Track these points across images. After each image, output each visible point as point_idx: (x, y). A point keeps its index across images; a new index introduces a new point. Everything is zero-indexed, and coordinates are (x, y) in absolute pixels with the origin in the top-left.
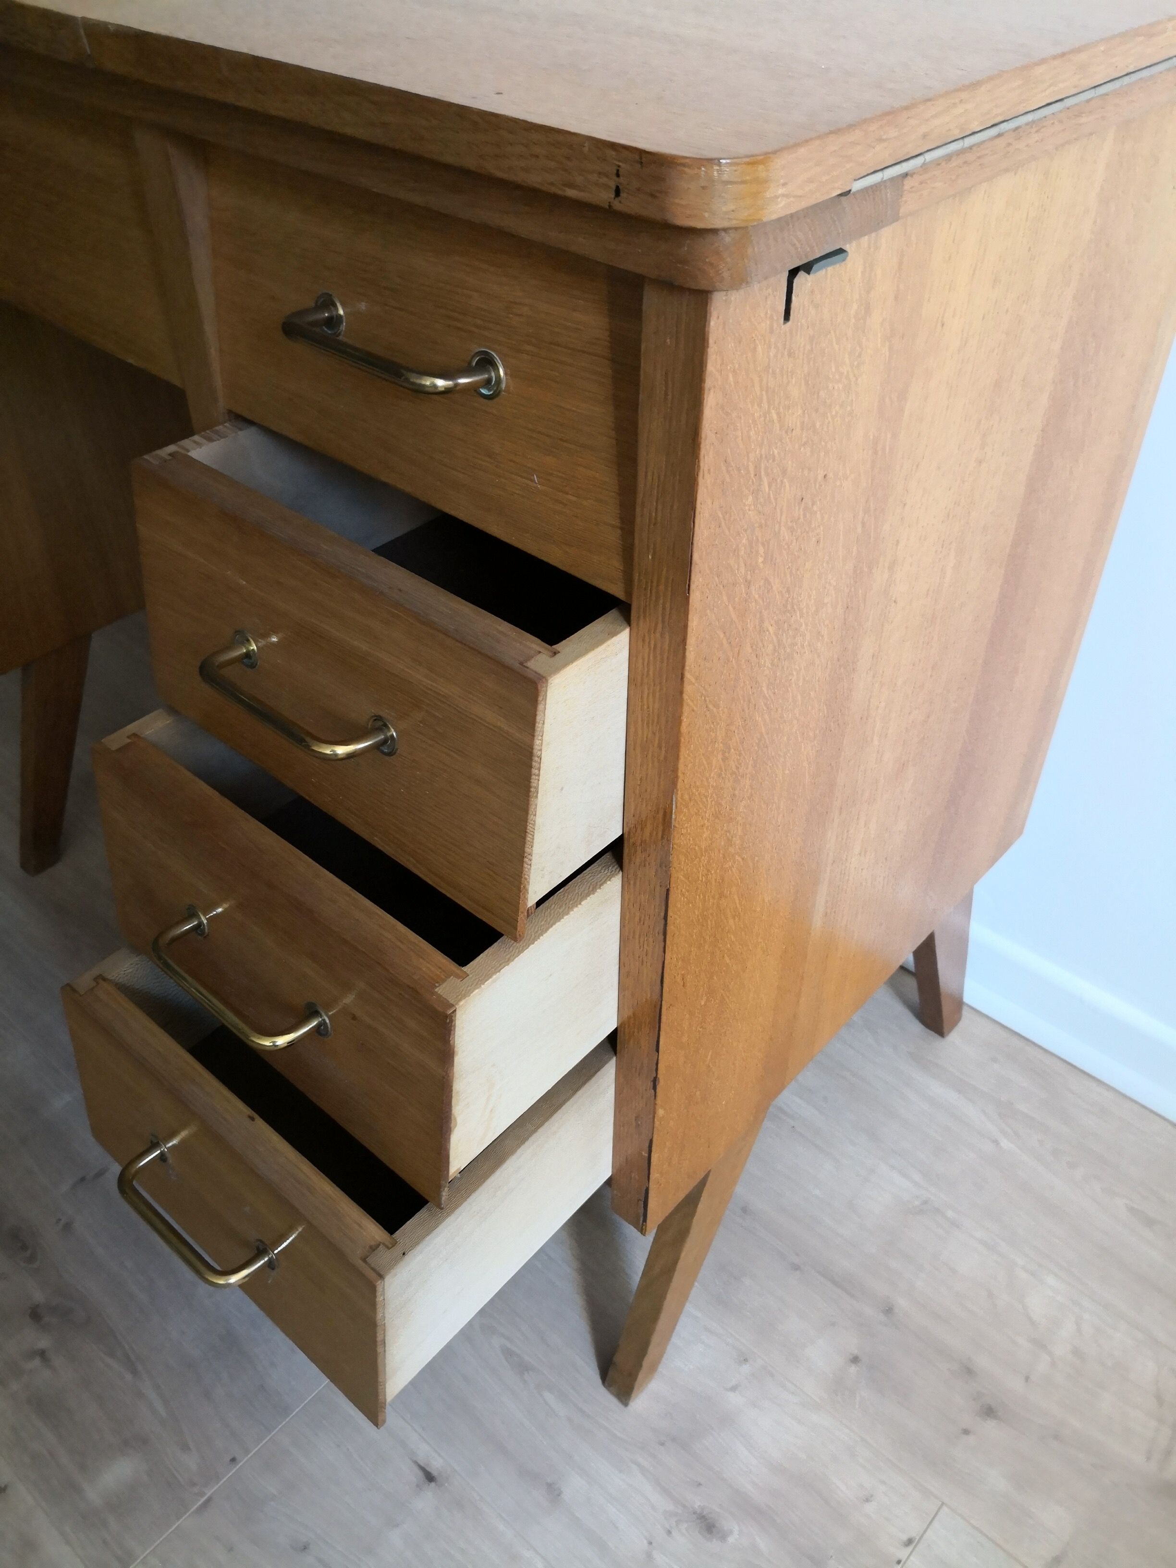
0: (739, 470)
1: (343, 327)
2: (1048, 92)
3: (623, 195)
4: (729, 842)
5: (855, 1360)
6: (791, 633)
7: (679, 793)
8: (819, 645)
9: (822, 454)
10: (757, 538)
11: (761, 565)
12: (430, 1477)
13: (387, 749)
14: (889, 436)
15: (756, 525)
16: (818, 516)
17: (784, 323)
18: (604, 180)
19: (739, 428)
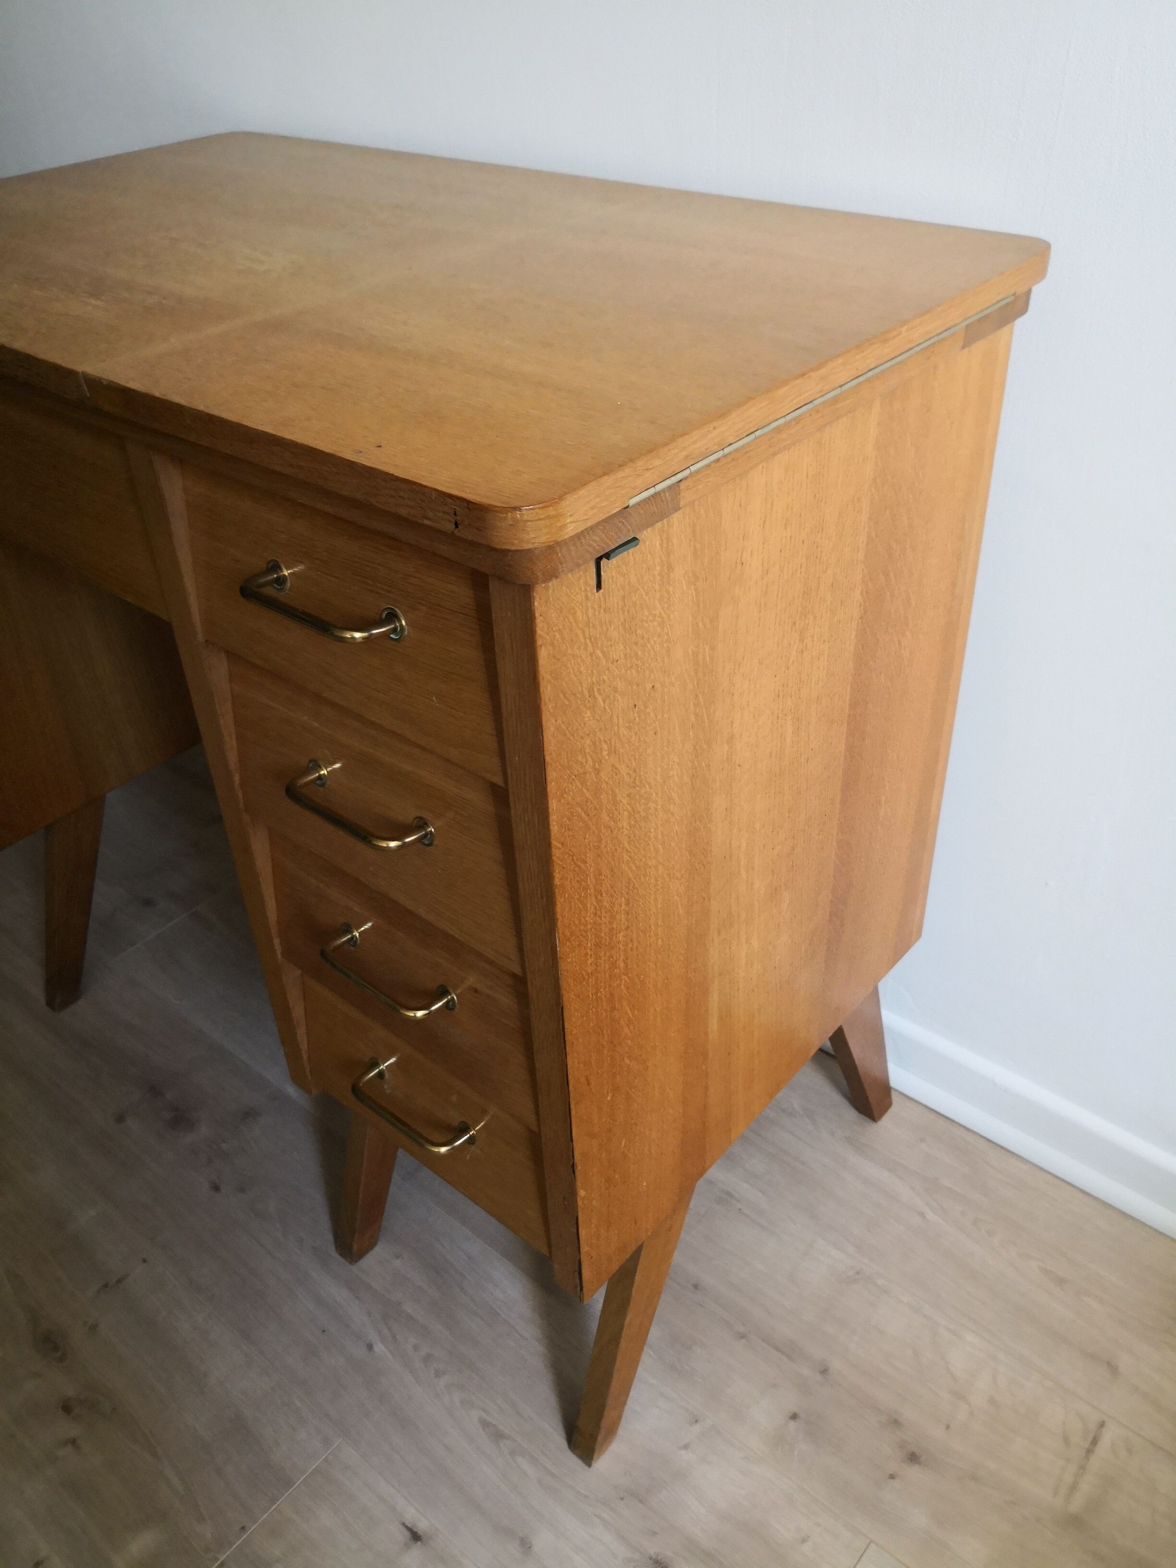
0: (574, 694)
1: (288, 584)
2: (794, 402)
3: (460, 527)
4: (614, 965)
5: (794, 1417)
6: (643, 801)
7: (560, 931)
8: (672, 807)
9: (647, 672)
10: (600, 739)
11: (607, 757)
12: (416, 1536)
13: (426, 841)
14: (707, 648)
15: (597, 730)
16: (652, 715)
17: (597, 591)
18: (447, 517)
19: (570, 667)
